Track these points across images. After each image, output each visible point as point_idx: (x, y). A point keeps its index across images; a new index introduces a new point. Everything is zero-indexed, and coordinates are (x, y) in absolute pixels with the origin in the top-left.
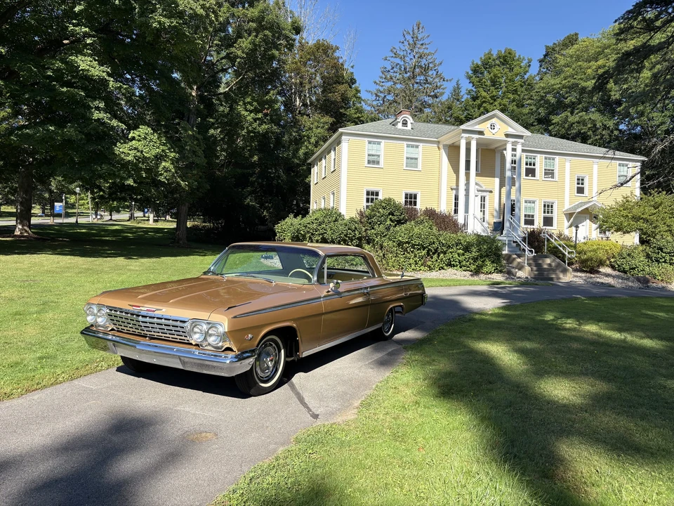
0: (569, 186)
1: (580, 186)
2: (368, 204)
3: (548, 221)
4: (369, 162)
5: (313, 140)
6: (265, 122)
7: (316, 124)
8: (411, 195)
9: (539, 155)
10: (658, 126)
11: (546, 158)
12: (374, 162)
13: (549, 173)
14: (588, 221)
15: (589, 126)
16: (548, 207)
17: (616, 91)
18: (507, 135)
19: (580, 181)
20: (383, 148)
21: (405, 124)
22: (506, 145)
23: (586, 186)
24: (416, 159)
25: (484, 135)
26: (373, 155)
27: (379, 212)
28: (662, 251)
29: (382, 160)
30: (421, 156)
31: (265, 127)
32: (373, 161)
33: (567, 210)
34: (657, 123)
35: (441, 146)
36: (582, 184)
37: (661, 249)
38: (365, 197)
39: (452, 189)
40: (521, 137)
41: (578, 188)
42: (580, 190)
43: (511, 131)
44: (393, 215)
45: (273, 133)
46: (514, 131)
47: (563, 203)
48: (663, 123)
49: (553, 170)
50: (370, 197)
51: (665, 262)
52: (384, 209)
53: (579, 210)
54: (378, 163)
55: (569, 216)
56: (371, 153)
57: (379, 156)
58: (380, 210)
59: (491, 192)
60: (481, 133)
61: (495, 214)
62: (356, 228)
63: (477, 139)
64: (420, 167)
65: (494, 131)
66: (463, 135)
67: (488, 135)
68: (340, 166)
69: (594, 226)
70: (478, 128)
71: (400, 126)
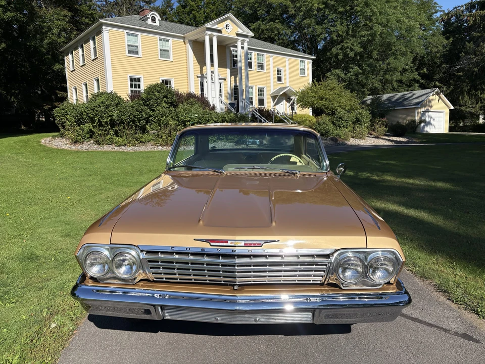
0: (273, 76)
1: (279, 75)
2: (132, 89)
3: (261, 102)
4: (129, 52)
5: (55, 31)
6: (9, 10)
7: (56, 16)
8: (166, 81)
9: (254, 52)
10: (319, 36)
11: (258, 54)
12: (133, 52)
13: (261, 66)
14: (284, 101)
15: (276, 33)
16: (261, 91)
17: (292, 8)
18: (238, 35)
19: (279, 72)
20: (140, 39)
21: (154, 20)
22: (236, 42)
23: (283, 76)
24: (168, 51)
25: (221, 33)
26: (132, 46)
27: (155, 95)
28: (342, 120)
29: (140, 50)
30: (172, 49)
31: (9, 14)
32: (133, 50)
33: (272, 94)
34: (318, 33)
35: (187, 41)
36: (280, 74)
37: (341, 118)
38: (129, 83)
39: (198, 77)
40: (246, 36)
41: (278, 77)
42: (279, 79)
43: (240, 31)
44: (167, 98)
45: (18, 21)
46: (242, 31)
47: (269, 88)
48: (321, 34)
49: (262, 64)
50: (133, 83)
51: (343, 127)
52: (159, 92)
53: (281, 93)
54: (137, 53)
55: (274, 98)
56: (129, 44)
57: (137, 47)
58: (156, 93)
59: (225, 80)
60: (220, 31)
61: (228, 96)
62: (142, 110)
63: (218, 37)
64: (171, 59)
65: (228, 31)
66: (207, 32)
67: (225, 34)
68: (103, 54)
69: (288, 105)
70: (217, 27)
71: (149, 21)
